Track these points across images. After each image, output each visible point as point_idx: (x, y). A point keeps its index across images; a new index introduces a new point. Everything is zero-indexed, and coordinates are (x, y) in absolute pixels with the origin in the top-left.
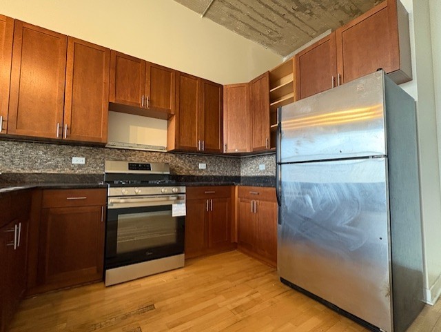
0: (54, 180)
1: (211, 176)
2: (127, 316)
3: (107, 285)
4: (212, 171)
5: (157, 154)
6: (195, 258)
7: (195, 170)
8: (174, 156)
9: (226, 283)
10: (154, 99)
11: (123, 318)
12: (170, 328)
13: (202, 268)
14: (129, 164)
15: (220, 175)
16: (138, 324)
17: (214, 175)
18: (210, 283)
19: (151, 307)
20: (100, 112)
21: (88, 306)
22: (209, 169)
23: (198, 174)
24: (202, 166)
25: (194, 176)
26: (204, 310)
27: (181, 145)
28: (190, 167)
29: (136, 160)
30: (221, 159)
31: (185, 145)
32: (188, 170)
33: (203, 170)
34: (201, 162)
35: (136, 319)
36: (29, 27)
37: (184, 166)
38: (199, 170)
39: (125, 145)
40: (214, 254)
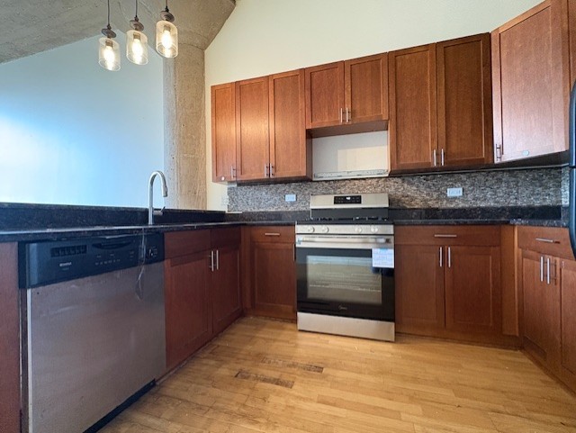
0: (273, 218)
1: (475, 209)
2: (294, 365)
3: (299, 328)
4: (476, 199)
5: (374, 182)
6: (422, 336)
7: (438, 199)
8: (399, 180)
9: (446, 394)
10: (357, 107)
11: (289, 366)
12: (319, 402)
13: (421, 355)
14: (335, 198)
15: (499, 206)
16: (295, 378)
17: (483, 205)
18: (415, 380)
19: (320, 369)
20: (298, 143)
21: (275, 340)
22: (470, 197)
23: (445, 205)
24: (455, 192)
25: (437, 209)
26: (375, 408)
27: (402, 163)
28: (428, 194)
29: (346, 192)
30: (500, 175)
31: (409, 162)
32: (426, 201)
33: (455, 198)
34: (452, 186)
35: (299, 373)
36: (244, 83)
37: (417, 194)
38: (447, 199)
39: (333, 175)
40: (461, 342)
